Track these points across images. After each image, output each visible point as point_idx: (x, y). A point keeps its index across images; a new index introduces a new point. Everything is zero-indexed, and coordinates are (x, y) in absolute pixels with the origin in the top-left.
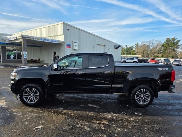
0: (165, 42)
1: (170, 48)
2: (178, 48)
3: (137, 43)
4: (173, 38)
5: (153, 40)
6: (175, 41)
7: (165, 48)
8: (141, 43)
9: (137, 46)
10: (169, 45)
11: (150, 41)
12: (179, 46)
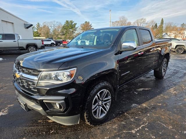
0: (65, 24)
1: (70, 30)
2: (76, 30)
3: (38, 23)
4: (71, 21)
5: (54, 21)
6: (73, 24)
7: (66, 30)
8: (43, 24)
9: (39, 26)
10: (68, 27)
11: (51, 22)
12: (76, 28)
